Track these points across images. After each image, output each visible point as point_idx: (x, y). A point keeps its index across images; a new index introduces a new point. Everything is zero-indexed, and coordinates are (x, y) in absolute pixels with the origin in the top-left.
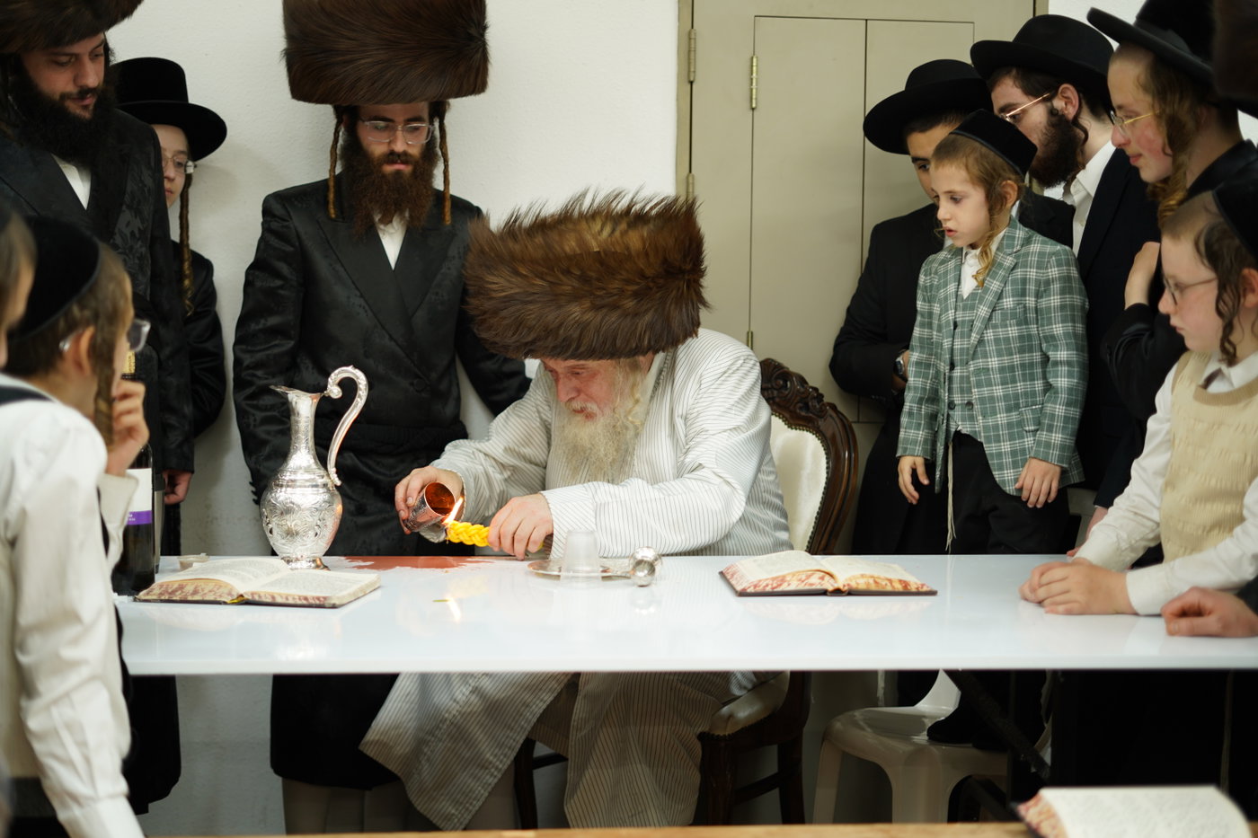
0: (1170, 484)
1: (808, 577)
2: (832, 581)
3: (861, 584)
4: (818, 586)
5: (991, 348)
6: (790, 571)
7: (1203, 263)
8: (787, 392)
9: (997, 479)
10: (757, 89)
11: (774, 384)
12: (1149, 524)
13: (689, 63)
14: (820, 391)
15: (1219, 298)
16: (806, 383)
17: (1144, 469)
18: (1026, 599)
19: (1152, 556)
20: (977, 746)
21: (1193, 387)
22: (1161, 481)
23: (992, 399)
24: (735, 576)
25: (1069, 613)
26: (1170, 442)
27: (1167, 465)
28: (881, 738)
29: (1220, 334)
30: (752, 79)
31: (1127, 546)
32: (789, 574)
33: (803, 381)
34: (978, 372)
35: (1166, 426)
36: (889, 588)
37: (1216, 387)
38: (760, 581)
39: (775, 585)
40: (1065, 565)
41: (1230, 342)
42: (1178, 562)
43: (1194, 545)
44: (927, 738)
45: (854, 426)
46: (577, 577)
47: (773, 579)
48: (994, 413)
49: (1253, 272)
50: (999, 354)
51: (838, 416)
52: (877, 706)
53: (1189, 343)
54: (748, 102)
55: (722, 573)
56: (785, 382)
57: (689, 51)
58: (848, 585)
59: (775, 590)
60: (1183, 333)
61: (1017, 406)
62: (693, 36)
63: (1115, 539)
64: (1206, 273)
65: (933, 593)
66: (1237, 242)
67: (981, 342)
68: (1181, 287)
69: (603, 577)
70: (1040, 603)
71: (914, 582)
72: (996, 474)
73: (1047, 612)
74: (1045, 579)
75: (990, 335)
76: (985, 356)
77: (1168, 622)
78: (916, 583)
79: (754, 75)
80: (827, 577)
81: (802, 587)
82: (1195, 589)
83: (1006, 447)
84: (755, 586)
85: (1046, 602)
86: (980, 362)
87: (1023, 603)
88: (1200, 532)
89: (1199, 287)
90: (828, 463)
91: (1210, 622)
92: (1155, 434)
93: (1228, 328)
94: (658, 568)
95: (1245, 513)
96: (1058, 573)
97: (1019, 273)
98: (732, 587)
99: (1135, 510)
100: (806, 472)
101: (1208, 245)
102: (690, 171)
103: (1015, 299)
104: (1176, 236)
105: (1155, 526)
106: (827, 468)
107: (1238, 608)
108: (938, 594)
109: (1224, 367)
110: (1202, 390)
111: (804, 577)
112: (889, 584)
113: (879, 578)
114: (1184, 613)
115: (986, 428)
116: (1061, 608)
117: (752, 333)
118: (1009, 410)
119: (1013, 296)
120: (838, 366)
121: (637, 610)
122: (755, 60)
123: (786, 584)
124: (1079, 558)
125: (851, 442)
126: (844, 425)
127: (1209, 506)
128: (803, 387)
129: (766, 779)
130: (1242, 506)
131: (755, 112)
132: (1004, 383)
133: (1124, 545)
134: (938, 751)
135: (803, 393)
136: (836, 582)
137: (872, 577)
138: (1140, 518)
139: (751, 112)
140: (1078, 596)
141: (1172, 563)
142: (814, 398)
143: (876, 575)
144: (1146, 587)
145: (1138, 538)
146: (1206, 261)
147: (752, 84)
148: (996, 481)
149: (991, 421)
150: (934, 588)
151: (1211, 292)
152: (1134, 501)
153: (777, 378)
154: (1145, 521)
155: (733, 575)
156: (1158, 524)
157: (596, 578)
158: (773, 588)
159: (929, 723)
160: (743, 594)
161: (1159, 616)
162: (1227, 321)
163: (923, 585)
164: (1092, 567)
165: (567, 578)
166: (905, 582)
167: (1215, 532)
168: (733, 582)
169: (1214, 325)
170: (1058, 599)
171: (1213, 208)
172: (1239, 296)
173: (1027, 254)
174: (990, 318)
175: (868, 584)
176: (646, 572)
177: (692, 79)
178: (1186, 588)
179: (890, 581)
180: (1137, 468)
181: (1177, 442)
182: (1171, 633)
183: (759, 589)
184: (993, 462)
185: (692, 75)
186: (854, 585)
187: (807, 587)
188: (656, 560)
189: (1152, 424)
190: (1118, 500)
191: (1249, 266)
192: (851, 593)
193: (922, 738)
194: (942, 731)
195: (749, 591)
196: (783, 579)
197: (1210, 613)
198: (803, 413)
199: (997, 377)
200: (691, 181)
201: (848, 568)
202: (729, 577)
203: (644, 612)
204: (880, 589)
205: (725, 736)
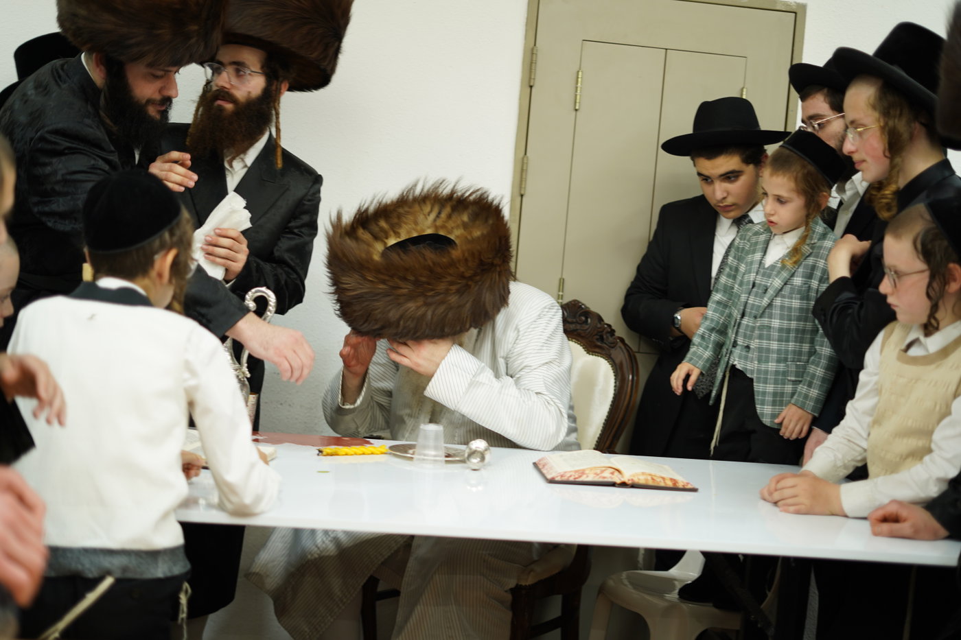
0: (877, 422)
1: (602, 472)
2: (620, 476)
3: (642, 480)
4: (609, 479)
5: (776, 312)
6: (589, 467)
7: (919, 258)
8: (587, 327)
9: (758, 411)
10: (580, 95)
11: (578, 320)
12: (859, 449)
13: (531, 72)
14: (613, 328)
15: (929, 285)
16: (603, 320)
17: (856, 410)
18: (765, 500)
19: (860, 473)
20: (716, 606)
21: (897, 350)
22: (869, 419)
23: (768, 350)
24: (546, 467)
25: (798, 512)
26: (878, 391)
27: (875, 407)
28: (643, 595)
29: (927, 312)
30: (577, 88)
31: (841, 464)
32: (587, 469)
33: (600, 319)
34: (762, 328)
35: (875, 378)
36: (662, 484)
37: (914, 352)
38: (566, 472)
39: (577, 476)
40: (795, 476)
41: (935, 319)
42: (880, 480)
43: (893, 467)
44: (677, 596)
45: (638, 355)
46: (427, 460)
47: (576, 472)
48: (767, 361)
49: (957, 266)
50: (782, 318)
51: (625, 348)
52: (637, 569)
53: (899, 316)
54: (573, 104)
55: (535, 465)
56: (587, 318)
57: (532, 63)
58: (632, 480)
59: (577, 480)
60: (896, 309)
61: (786, 360)
62: (535, 52)
63: (833, 458)
64: (920, 265)
65: (694, 490)
66: (945, 243)
67: (770, 305)
68: (899, 274)
69: (446, 461)
70: (776, 503)
71: (682, 480)
72: (758, 407)
73: (781, 511)
74: (780, 486)
75: (778, 301)
76: (770, 317)
77: (873, 525)
78: (683, 482)
79: (579, 84)
80: (616, 473)
81: (597, 479)
82: (894, 501)
83: (770, 388)
84: (562, 476)
85: (780, 503)
86: (765, 321)
87: (763, 502)
88: (898, 459)
89: (914, 275)
90: (615, 383)
91: (904, 527)
92: (866, 384)
93: (934, 308)
94: (487, 457)
95: (933, 446)
96: (789, 482)
97: (811, 261)
98: (543, 475)
99: (848, 438)
100: (598, 388)
101: (923, 245)
102: (525, 154)
103: (804, 279)
104: (897, 236)
105: (862, 451)
106: (615, 386)
107: (925, 518)
108: (699, 490)
109: (922, 338)
110: (902, 353)
111: (598, 472)
112: (662, 481)
113: (655, 476)
114: (885, 520)
115: (759, 371)
116: (792, 508)
117: (563, 279)
118: (779, 361)
119: (803, 277)
120: (628, 312)
121: (469, 488)
122: (580, 73)
123: (585, 476)
124: (805, 471)
125: (634, 369)
126: (630, 356)
127: (905, 441)
128: (600, 323)
129: (553, 620)
130: (931, 441)
131: (578, 113)
132: (780, 340)
133: (839, 463)
134: (687, 607)
135: (600, 328)
136: (623, 477)
137: (650, 475)
138: (852, 444)
139: (574, 113)
140: (804, 500)
141: (875, 480)
142: (608, 332)
143: (653, 473)
144: (854, 495)
145: (850, 459)
146: (921, 257)
147: (576, 91)
148: (756, 412)
149: (763, 367)
150: (696, 487)
151: (924, 279)
152: (848, 431)
153: (581, 315)
154: (855, 446)
155: (544, 466)
156: (865, 450)
157: (441, 461)
158: (575, 479)
159: (679, 586)
160: (552, 481)
161: (865, 518)
162: (934, 302)
163: (688, 483)
164: (815, 478)
165: (419, 459)
166: (674, 480)
167: (909, 460)
168: (544, 471)
169: (924, 305)
170: (790, 501)
171: (927, 216)
172: (945, 283)
173: (820, 247)
174: (781, 290)
175: (647, 480)
176: (479, 459)
177: (532, 84)
178: (886, 501)
179: (663, 478)
180: (850, 407)
181: (883, 391)
182: (876, 534)
183: (564, 479)
184: (758, 398)
185: (532, 81)
186: (636, 480)
187: (601, 480)
188: (486, 450)
189: (863, 376)
190: (835, 430)
191: (954, 262)
192: (634, 486)
193: (674, 596)
194: (690, 592)
195: (557, 479)
196: (583, 472)
197: (905, 520)
198: (599, 344)
199: (776, 334)
200: (525, 161)
201: (633, 466)
202: (540, 467)
203: (474, 489)
204: (655, 484)
205: (526, 585)
